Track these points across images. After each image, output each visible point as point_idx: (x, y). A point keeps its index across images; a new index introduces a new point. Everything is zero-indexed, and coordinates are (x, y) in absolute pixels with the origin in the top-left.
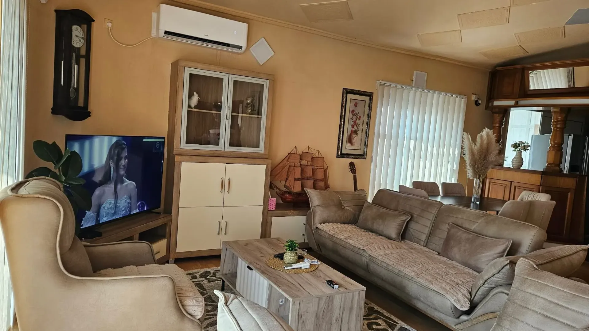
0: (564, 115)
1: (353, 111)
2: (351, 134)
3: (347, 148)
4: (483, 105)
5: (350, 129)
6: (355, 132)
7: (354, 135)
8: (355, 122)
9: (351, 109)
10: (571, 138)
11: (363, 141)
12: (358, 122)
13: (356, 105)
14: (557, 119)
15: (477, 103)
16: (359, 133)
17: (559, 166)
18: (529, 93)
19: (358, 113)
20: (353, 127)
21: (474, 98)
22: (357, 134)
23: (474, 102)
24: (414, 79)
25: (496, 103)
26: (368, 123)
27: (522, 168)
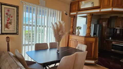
0: (91, 17)
1: (7, 14)
2: (7, 24)
3: (6, 30)
4: (68, 15)
5: (6, 22)
6: (10, 23)
7: (9, 25)
8: (9, 18)
9: (5, 13)
10: (94, 25)
11: (16, 27)
12: (11, 18)
13: (8, 11)
14: (89, 18)
15: (66, 14)
16: (13, 23)
17: (90, 34)
18: (81, 10)
19: (11, 14)
20: (8, 20)
21: (65, 12)
22: (11, 24)
23: (65, 14)
24: (40, 3)
25: (71, 14)
26: (18, 19)
27: (79, 35)
